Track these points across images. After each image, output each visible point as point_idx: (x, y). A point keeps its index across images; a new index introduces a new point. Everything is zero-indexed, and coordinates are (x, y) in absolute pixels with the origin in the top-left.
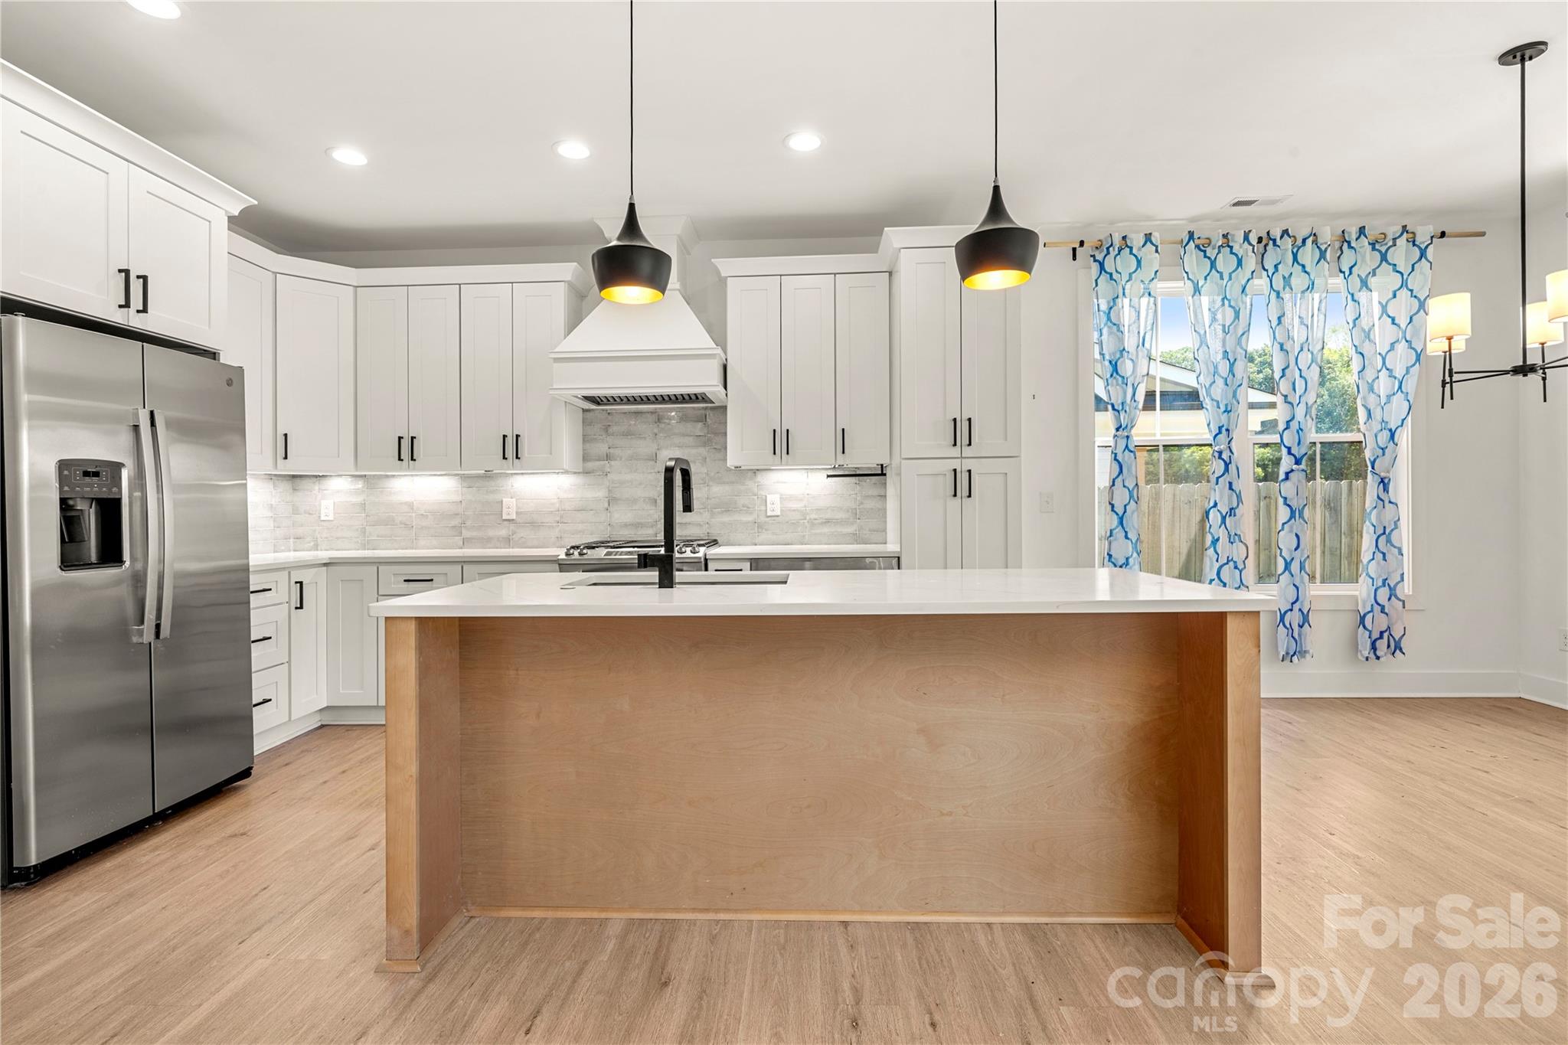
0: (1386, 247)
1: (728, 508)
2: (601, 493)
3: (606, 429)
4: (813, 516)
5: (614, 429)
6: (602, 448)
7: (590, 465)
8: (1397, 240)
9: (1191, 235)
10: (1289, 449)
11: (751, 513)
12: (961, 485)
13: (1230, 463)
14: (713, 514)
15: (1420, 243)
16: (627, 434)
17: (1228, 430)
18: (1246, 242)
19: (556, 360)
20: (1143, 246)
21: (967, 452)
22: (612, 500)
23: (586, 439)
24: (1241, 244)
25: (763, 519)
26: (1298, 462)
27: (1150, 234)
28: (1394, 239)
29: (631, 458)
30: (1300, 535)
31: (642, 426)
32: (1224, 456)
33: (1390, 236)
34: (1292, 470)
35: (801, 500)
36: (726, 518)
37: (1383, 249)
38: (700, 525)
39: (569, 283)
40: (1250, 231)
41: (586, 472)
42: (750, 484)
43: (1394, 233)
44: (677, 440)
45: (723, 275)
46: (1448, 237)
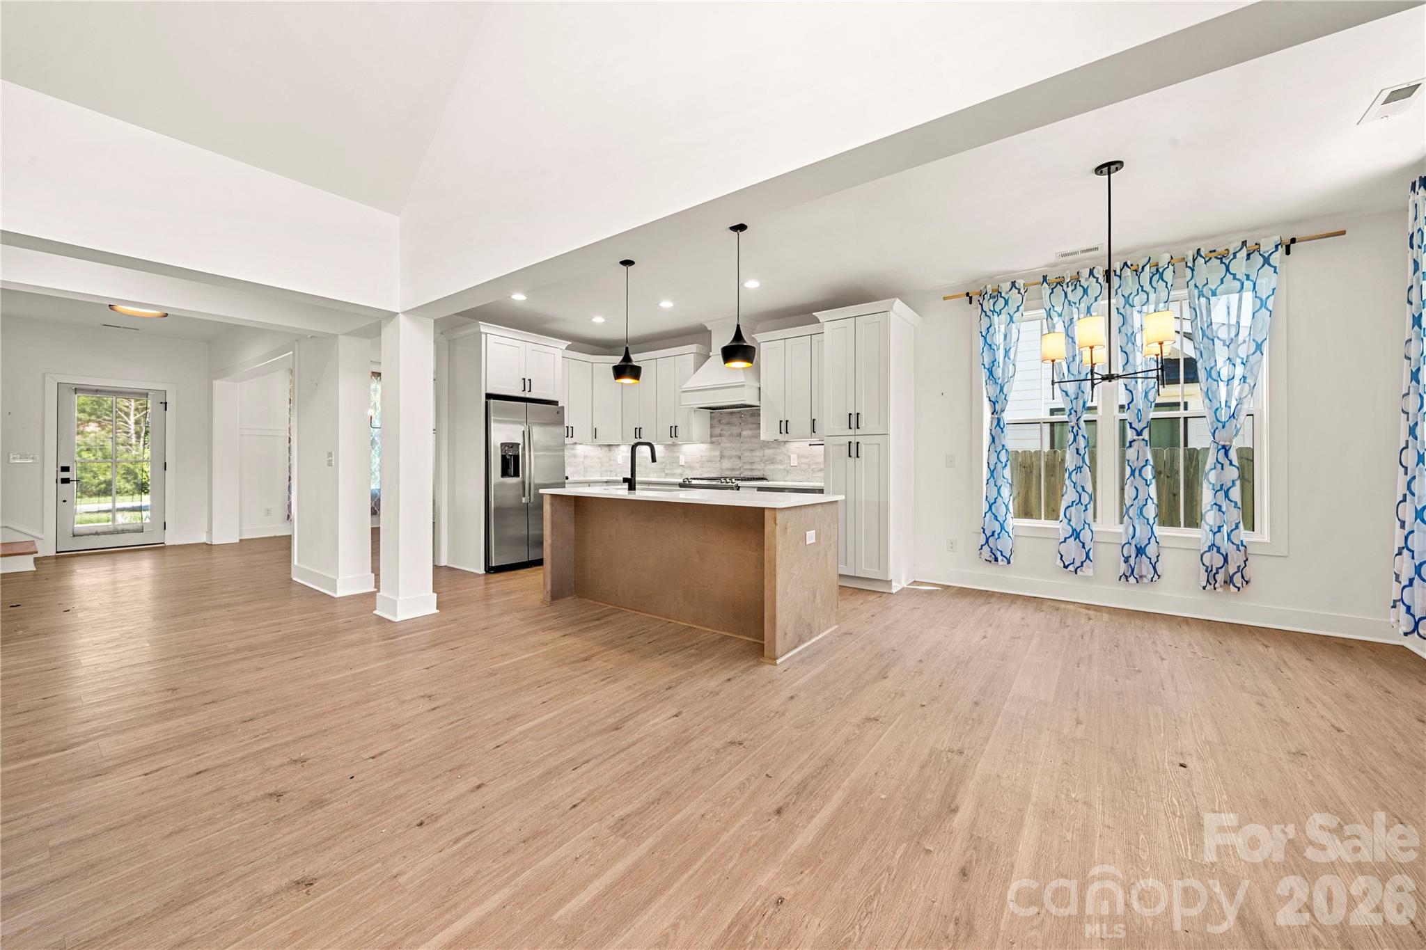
0: (1229, 260)
1: (772, 461)
2: (717, 453)
3: (720, 421)
4: (814, 467)
5: (723, 421)
6: (717, 431)
7: (713, 439)
8: (1237, 254)
9: (1045, 278)
10: (1131, 424)
11: (783, 464)
12: (853, 450)
13: (1077, 435)
14: (766, 465)
15: (1264, 253)
16: (729, 423)
17: (1076, 412)
18: (1091, 276)
19: (683, 392)
20: (1010, 291)
21: (858, 432)
22: (722, 457)
23: (712, 427)
24: (1086, 279)
25: (789, 468)
26: (1139, 434)
27: (1015, 281)
28: (1235, 254)
29: (731, 435)
30: (1138, 488)
31: (735, 420)
32: (1074, 431)
33: (1231, 252)
34: (1134, 440)
35: (807, 458)
36: (771, 467)
37: (1227, 262)
38: (759, 470)
39: (697, 353)
40: (1094, 268)
41: (712, 443)
42: (783, 449)
43: (1235, 248)
44: (750, 426)
45: (759, 342)
46: (1298, 242)
